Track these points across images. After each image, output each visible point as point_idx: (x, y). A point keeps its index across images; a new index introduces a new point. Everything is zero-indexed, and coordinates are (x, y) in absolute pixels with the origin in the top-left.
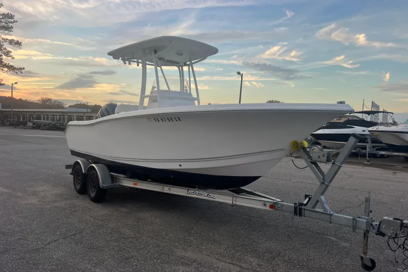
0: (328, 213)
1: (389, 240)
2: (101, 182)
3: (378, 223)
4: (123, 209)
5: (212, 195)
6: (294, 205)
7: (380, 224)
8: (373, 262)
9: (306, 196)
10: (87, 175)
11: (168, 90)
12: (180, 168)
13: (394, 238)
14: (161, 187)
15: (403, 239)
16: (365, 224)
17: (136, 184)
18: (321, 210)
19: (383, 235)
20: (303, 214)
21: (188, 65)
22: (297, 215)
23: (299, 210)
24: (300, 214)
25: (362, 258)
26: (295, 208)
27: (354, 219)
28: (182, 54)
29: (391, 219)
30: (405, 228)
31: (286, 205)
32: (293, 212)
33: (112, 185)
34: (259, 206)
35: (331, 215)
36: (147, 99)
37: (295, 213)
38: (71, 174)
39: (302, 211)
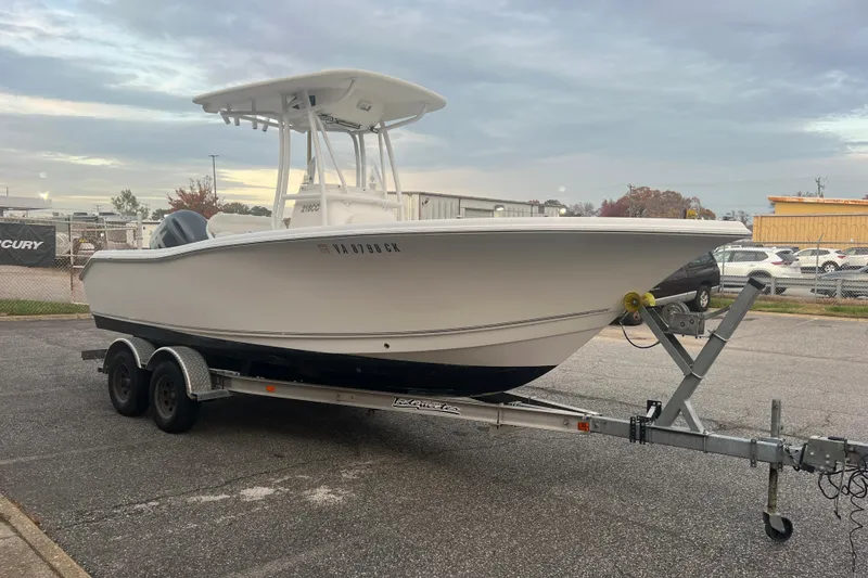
0: (701, 433)
1: (820, 478)
2: (189, 385)
3: (800, 448)
5: (452, 407)
6: (629, 422)
7: (803, 450)
8: (787, 523)
9: (650, 403)
10: (151, 373)
11: (340, 183)
12: (385, 350)
13: (829, 474)
14: (334, 395)
15: (847, 475)
16: (774, 451)
17: (272, 391)
18: (686, 429)
19: (811, 469)
20: (647, 438)
21: (378, 131)
22: (635, 439)
23: (639, 431)
24: (643, 439)
25: (766, 517)
26: (632, 426)
27: (753, 443)
28: (369, 108)
29: (825, 439)
30: (852, 455)
31: (611, 422)
32: (629, 435)
33: (214, 391)
35: (707, 437)
36: (291, 204)
37: (633, 438)
38: (100, 370)
39: (648, 433)
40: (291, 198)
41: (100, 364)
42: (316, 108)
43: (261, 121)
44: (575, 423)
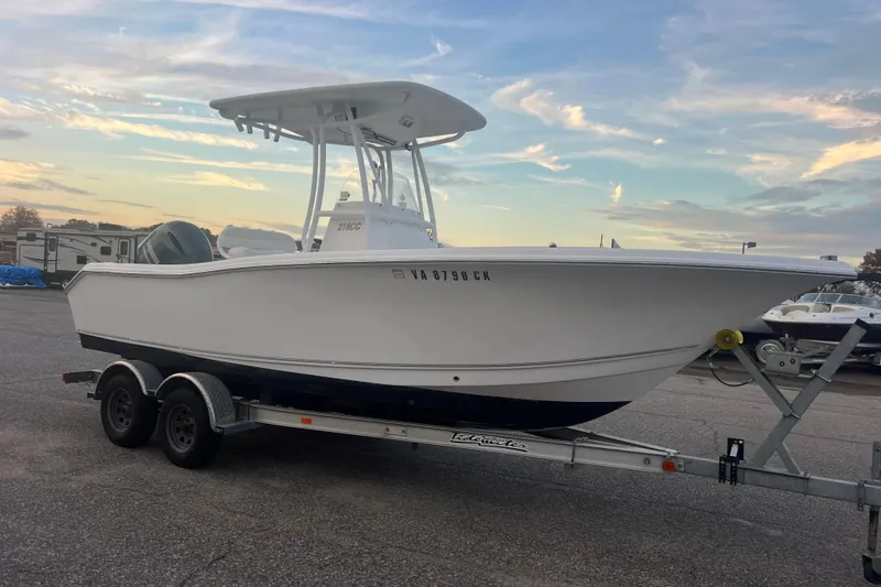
0: (801, 475)
2: (213, 416)
4: (274, 483)
5: (519, 445)
9: (731, 442)
11: (382, 202)
12: (455, 383)
17: (309, 422)
18: (784, 471)
20: (739, 479)
22: (725, 480)
23: (729, 470)
24: (734, 479)
25: (866, 560)
26: (722, 468)
27: (860, 486)
31: (698, 461)
32: (718, 475)
33: (239, 423)
34: (636, 465)
35: (808, 479)
36: (324, 222)
37: (722, 477)
38: (89, 395)
39: (739, 473)
40: (326, 214)
41: (92, 388)
42: (358, 121)
43: (273, 131)
44: (659, 462)
